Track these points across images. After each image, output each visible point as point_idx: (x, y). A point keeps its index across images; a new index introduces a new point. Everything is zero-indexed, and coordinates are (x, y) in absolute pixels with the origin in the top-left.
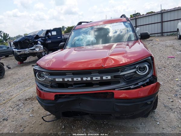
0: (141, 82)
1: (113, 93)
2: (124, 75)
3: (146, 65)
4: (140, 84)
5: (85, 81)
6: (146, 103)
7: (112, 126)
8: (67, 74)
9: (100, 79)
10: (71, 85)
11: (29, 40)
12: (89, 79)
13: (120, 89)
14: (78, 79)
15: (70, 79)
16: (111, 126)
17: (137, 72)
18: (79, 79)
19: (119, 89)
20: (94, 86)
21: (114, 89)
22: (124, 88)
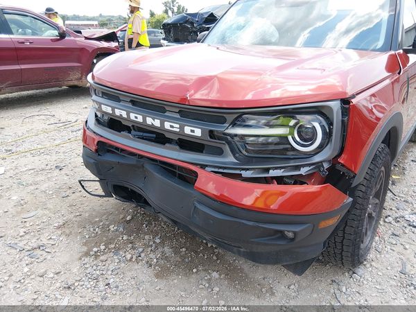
0: (281, 168)
1: (196, 174)
2: (242, 137)
3: (317, 125)
4: (272, 173)
5: (149, 126)
6: (282, 232)
7: (217, 259)
8: (121, 99)
9: (178, 130)
10: (128, 129)
11: (192, 23)
12: (157, 123)
13: (216, 170)
14: (137, 117)
15: (124, 114)
16: (215, 258)
17: (290, 138)
18: (140, 119)
19: (213, 170)
20: (167, 145)
21: (203, 167)
22: (225, 171)
